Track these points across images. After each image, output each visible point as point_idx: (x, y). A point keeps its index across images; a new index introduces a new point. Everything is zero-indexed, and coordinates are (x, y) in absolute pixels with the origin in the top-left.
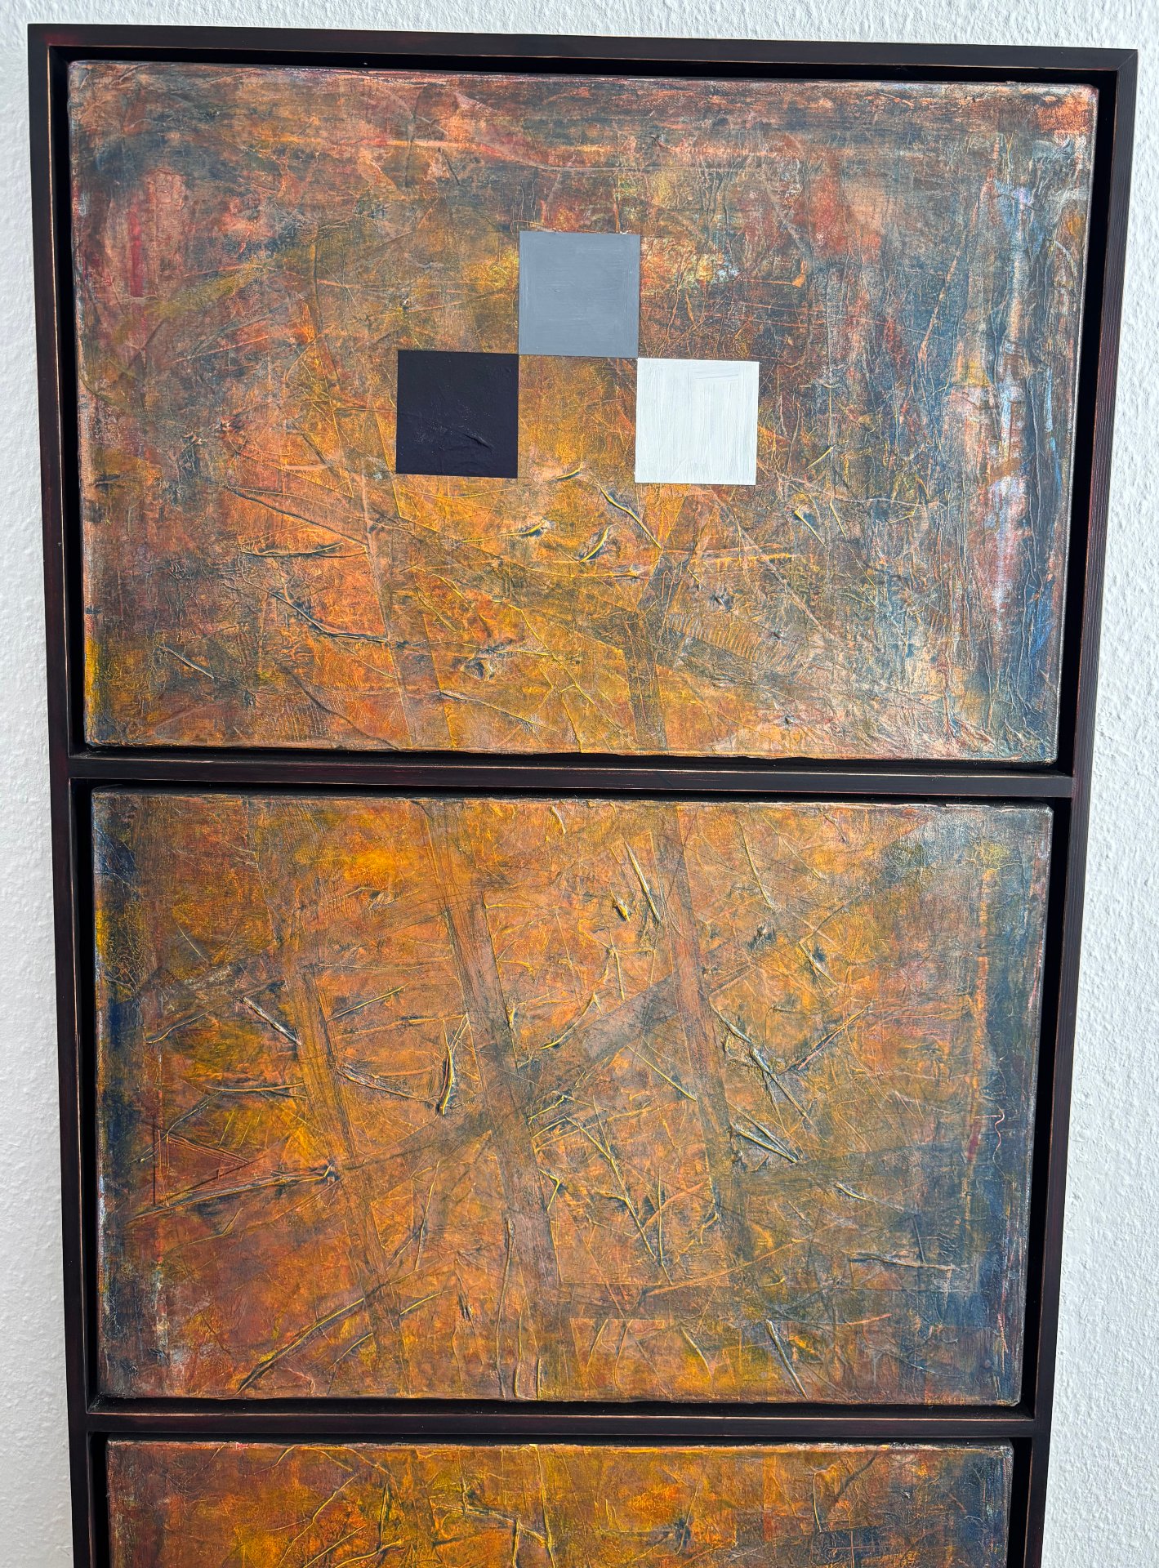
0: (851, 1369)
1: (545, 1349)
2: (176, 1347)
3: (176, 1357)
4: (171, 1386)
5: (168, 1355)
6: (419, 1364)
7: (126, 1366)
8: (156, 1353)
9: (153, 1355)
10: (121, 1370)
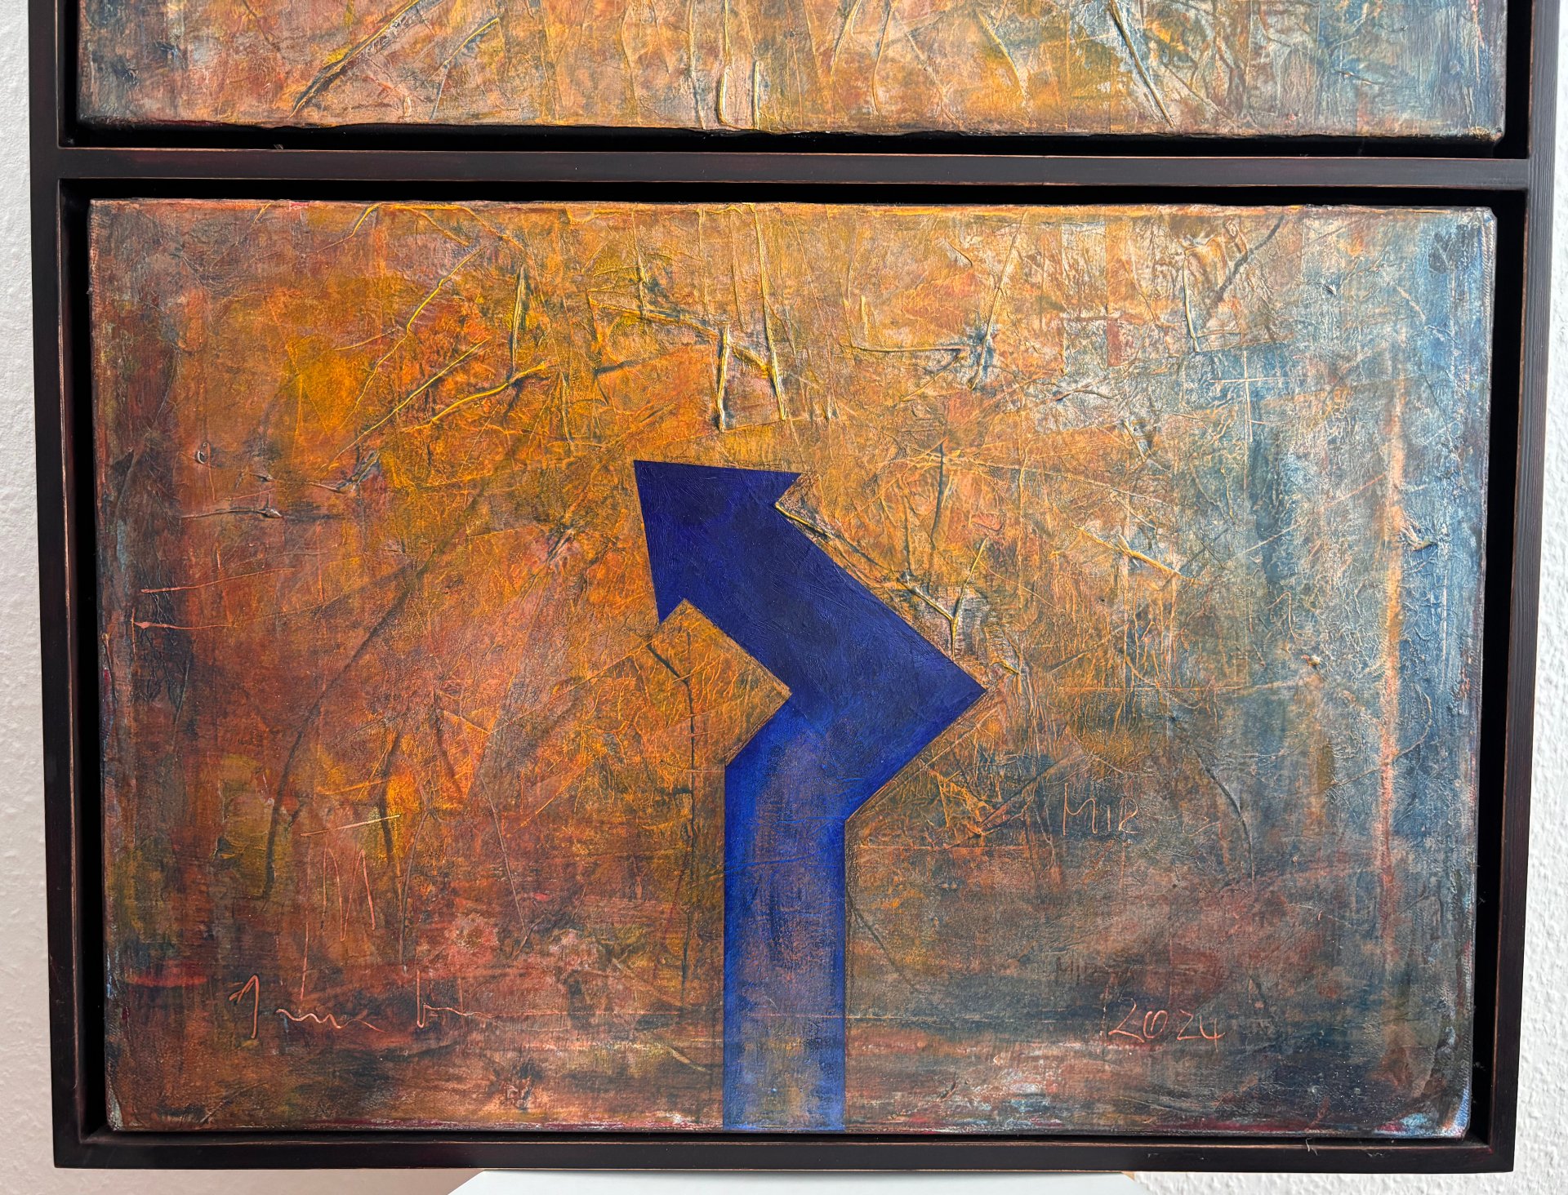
0: (1242, 77)
1: (766, 45)
2: (197, 38)
3: (196, 57)
4: (189, 104)
5: (185, 52)
6: (572, 71)
7: (121, 71)
8: (167, 48)
9: (161, 51)
10: (112, 78)
